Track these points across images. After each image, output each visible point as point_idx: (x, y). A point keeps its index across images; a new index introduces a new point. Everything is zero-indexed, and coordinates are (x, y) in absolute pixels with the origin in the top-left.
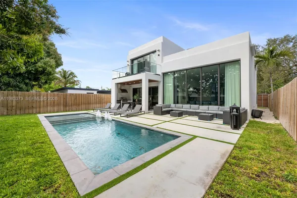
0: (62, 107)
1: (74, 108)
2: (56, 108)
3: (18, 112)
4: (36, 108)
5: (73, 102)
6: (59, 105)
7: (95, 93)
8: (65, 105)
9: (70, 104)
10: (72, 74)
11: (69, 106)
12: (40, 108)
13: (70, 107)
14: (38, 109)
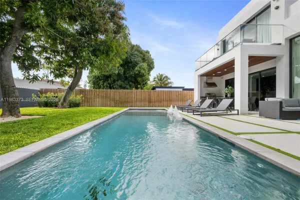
0: (147, 103)
1: (157, 104)
2: (143, 104)
3: (120, 105)
4: (130, 102)
5: (156, 99)
6: (145, 101)
7: (181, 90)
8: (150, 101)
9: (153, 100)
10: (166, 77)
11: (152, 103)
12: (132, 102)
13: (154, 104)
14: (131, 104)
